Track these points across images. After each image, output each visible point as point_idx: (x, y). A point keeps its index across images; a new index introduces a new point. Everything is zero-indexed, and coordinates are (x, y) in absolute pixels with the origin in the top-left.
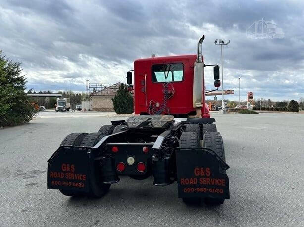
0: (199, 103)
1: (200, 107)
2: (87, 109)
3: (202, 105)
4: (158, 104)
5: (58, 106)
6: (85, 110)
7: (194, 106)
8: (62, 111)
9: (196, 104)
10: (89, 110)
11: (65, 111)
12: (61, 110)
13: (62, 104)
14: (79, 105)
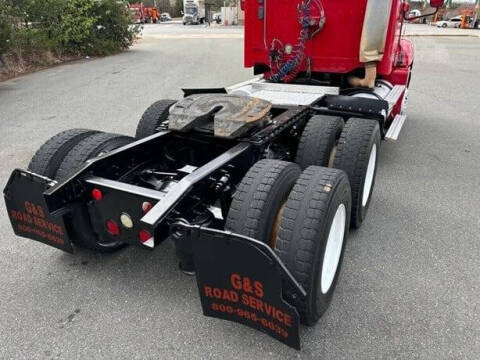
0: (375, 52)
1: (376, 63)
2: (230, 22)
3: (379, 58)
4: (288, 49)
5: (186, 15)
6: (226, 24)
7: (361, 60)
8: (193, 24)
9: (368, 54)
10: (233, 24)
11: (196, 24)
12: (190, 22)
13: (191, 10)
14: (218, 14)
